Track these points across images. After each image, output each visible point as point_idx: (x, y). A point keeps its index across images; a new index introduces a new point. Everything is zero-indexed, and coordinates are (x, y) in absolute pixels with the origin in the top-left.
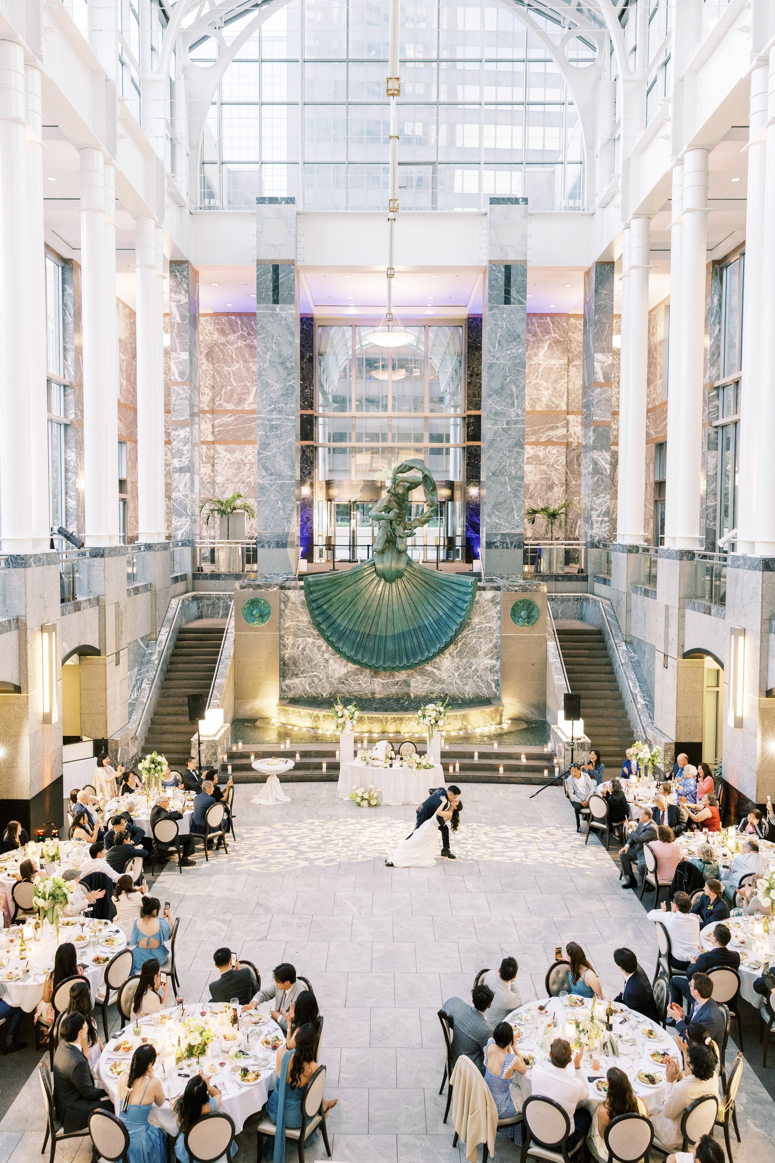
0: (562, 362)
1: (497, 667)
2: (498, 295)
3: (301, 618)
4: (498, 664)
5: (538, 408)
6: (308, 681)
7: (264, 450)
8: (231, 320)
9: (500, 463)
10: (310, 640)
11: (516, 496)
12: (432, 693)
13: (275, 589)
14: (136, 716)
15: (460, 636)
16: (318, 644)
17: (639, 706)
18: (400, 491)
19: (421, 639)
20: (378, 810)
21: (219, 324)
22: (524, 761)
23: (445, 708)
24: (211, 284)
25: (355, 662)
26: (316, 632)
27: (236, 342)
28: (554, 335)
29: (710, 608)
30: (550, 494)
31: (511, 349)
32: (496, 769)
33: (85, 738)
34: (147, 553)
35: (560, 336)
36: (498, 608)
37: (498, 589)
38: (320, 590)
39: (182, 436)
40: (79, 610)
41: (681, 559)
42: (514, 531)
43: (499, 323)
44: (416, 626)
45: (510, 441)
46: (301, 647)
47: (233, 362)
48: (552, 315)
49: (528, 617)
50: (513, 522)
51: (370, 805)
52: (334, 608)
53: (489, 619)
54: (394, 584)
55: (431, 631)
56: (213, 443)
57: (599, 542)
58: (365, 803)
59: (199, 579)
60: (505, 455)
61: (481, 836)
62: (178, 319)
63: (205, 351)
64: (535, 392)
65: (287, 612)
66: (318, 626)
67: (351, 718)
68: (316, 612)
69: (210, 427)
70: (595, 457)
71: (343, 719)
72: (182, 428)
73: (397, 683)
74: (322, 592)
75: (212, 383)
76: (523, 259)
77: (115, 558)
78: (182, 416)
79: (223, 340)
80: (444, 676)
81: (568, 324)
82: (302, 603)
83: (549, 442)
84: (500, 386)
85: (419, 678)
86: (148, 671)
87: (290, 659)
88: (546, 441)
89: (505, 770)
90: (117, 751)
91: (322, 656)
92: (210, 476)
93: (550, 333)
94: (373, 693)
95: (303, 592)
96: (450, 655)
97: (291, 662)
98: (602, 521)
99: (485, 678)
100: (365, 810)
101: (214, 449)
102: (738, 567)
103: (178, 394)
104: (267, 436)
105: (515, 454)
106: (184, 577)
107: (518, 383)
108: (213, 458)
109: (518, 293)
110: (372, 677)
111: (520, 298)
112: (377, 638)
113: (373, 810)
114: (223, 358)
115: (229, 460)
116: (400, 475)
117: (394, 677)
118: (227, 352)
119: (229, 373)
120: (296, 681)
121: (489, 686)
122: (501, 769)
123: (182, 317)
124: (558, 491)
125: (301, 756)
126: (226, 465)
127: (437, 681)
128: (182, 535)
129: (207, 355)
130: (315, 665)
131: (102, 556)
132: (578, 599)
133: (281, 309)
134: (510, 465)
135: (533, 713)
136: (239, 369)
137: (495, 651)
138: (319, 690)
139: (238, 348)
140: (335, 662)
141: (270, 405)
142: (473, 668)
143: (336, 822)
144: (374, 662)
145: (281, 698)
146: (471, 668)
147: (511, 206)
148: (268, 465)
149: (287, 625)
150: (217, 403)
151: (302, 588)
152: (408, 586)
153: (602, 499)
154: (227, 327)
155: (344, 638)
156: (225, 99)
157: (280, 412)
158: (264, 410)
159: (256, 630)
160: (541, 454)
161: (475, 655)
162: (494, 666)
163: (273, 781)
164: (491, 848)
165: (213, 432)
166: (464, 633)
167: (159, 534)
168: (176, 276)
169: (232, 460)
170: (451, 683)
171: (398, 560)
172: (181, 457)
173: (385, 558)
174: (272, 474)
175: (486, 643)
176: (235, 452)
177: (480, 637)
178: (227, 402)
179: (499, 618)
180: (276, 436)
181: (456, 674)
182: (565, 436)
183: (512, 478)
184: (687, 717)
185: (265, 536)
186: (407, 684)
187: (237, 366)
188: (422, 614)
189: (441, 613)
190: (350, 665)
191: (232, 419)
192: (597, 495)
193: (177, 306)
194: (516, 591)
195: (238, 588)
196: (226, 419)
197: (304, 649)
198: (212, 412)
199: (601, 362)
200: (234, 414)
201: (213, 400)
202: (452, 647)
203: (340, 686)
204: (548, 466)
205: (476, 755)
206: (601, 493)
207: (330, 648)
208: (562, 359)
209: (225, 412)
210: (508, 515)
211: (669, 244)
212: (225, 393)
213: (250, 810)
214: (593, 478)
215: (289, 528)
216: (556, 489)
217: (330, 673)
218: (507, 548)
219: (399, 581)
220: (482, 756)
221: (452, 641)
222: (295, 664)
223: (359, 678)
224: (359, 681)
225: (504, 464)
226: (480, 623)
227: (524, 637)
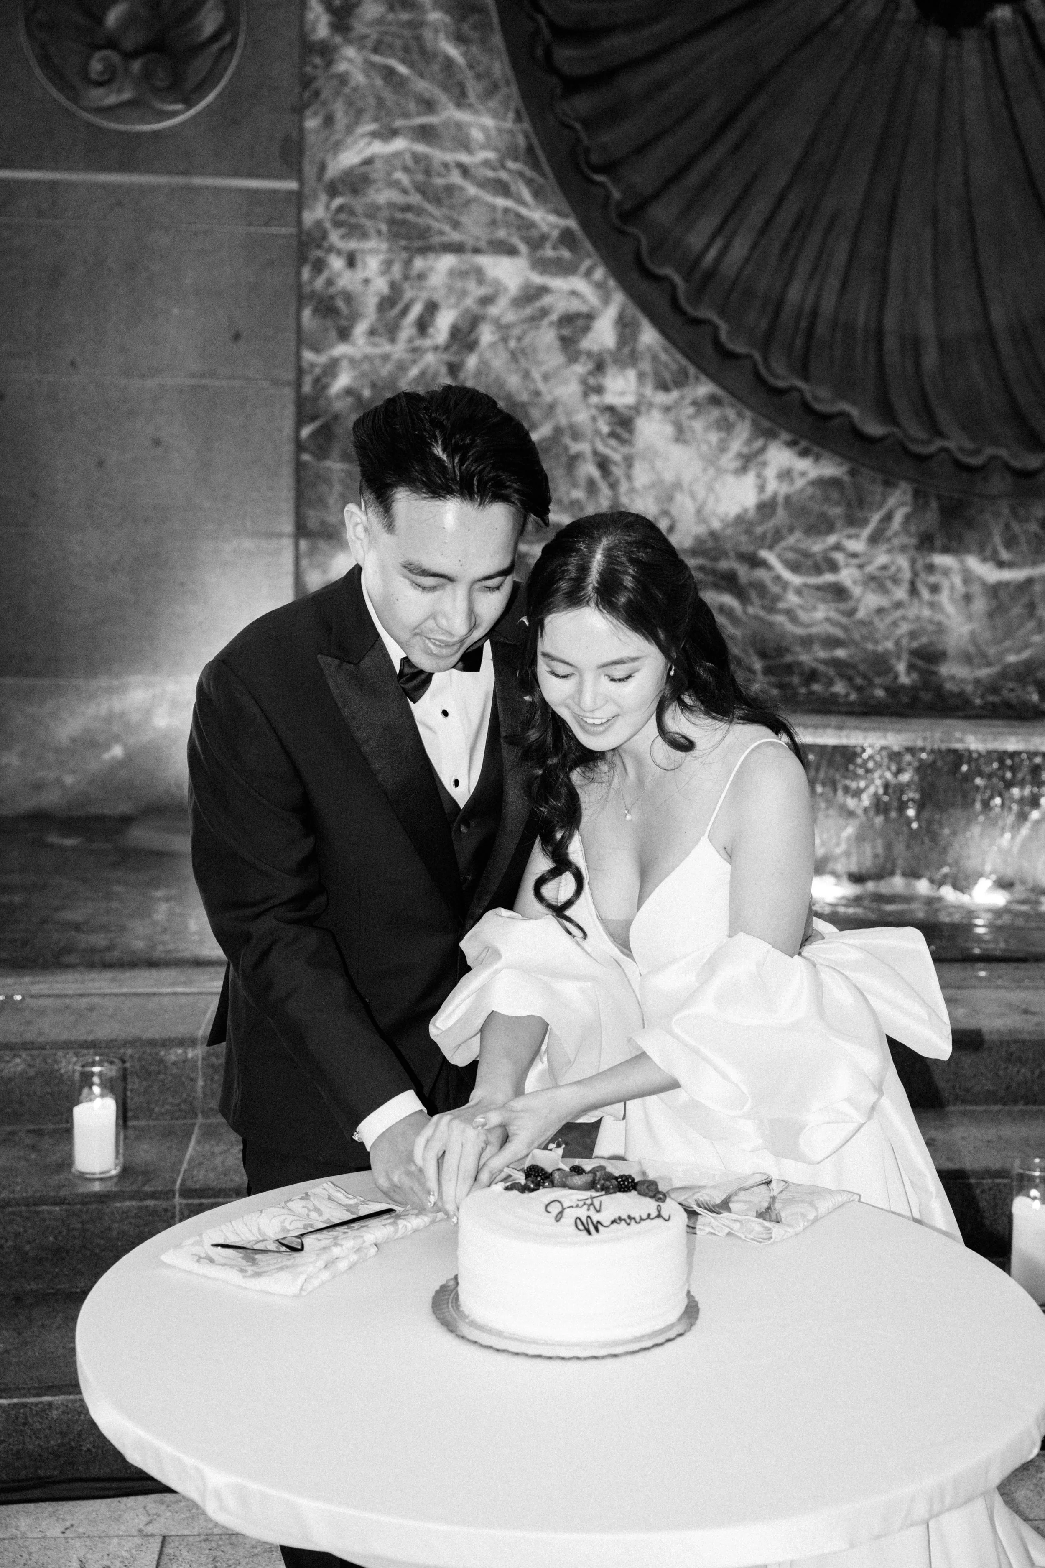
3: (453, 113)
10: (509, 272)
16: (561, 305)
25: (811, 436)
26: (551, 221)
46: (445, 321)
65: (348, 59)
91: (590, 388)
110: (927, 541)
140: (681, 435)
144: (948, 437)
149: (347, 158)
190: (781, 453)
197: (463, 338)
207: (649, 335)
223: (838, 547)
224: (833, 567)
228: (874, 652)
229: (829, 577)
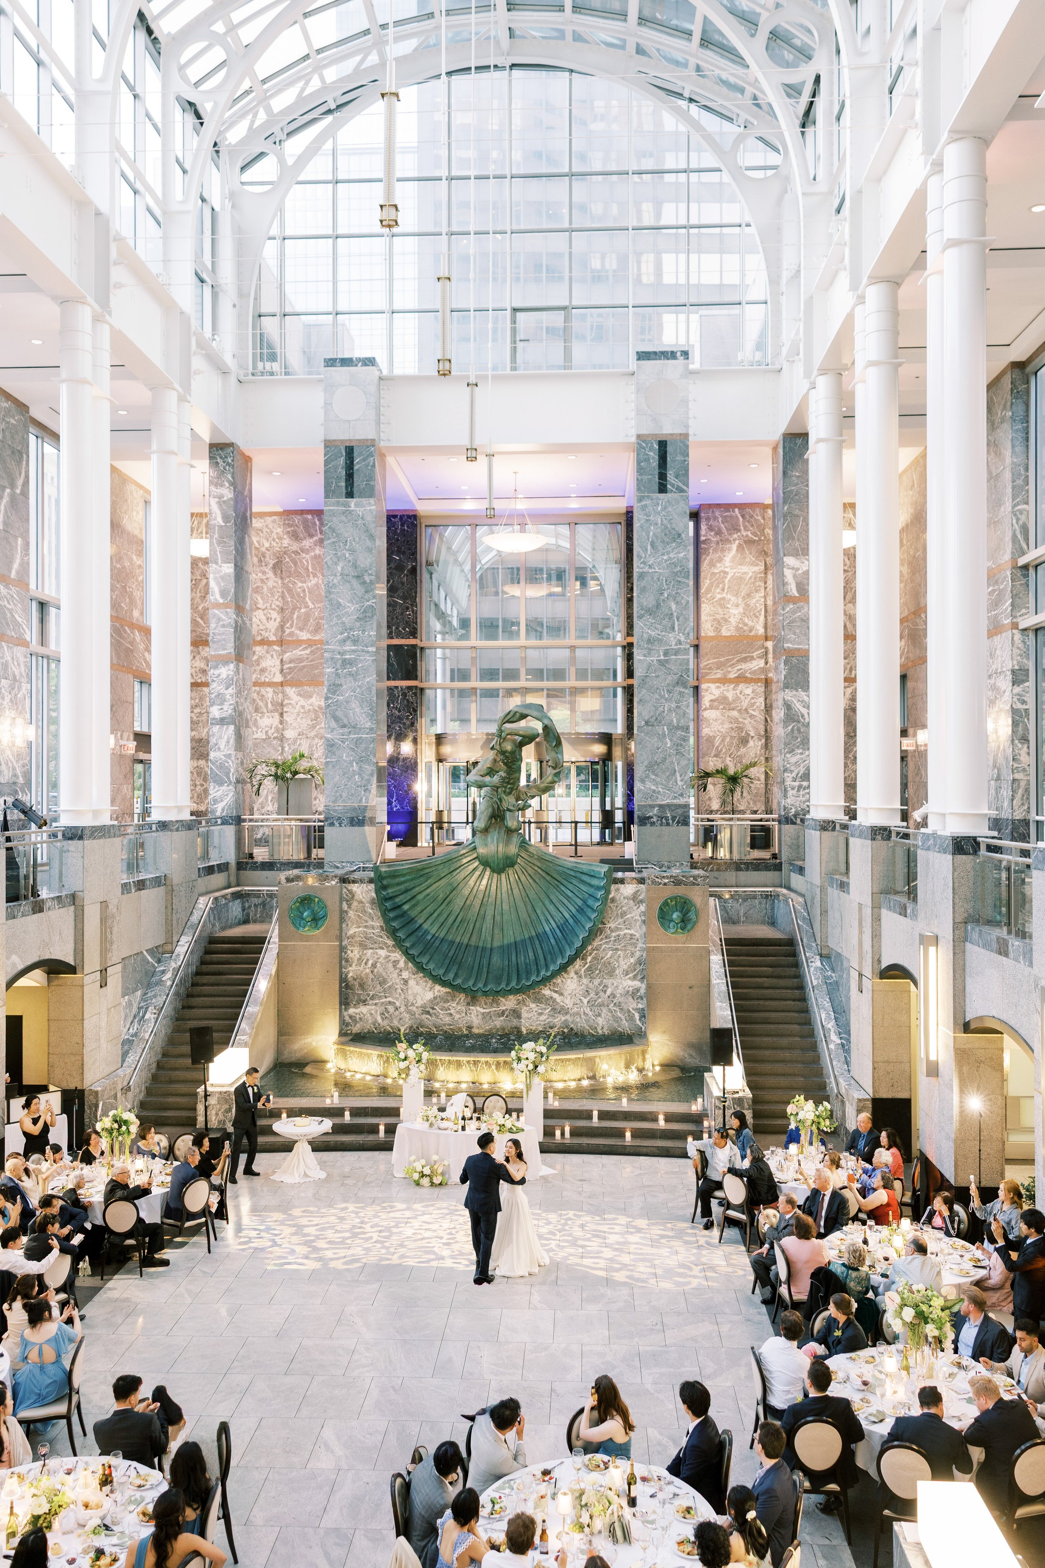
0: (756, 569)
1: (642, 991)
2: (650, 480)
3: (371, 923)
4: (643, 986)
5: (725, 632)
6: (381, 1009)
7: (334, 693)
8: (306, 520)
9: (656, 709)
10: (383, 953)
11: (678, 753)
12: (551, 1028)
13: (333, 883)
14: (131, 1059)
15: (590, 948)
16: (393, 959)
17: (832, 1046)
18: (509, 747)
19: (540, 951)
20: (443, 1191)
21: (290, 526)
22: (662, 1123)
23: (549, 1048)
24: (270, 473)
25: (444, 984)
26: (390, 942)
27: (313, 550)
28: (744, 533)
29: (905, 908)
30: (743, 750)
31: (668, 553)
32: (620, 1134)
33: (52, 1088)
34: (161, 833)
35: (754, 534)
36: (643, 908)
37: (642, 881)
38: (398, 884)
39: (224, 676)
40: (41, 910)
41: (873, 839)
42: (675, 801)
43: (652, 518)
44: (534, 934)
45: (670, 678)
47: (308, 576)
48: (742, 506)
49: (683, 921)
50: (676, 789)
51: (432, 1184)
52: (419, 909)
53: (630, 924)
54: (503, 876)
55: (553, 941)
56: (282, 684)
57: (795, 816)
58: (425, 1181)
59: (245, 869)
60: (663, 697)
61: (576, 1228)
62: (220, 521)
63: (272, 562)
64: (720, 610)
65: (351, 913)
66: (393, 933)
67: (418, 1062)
68: (391, 915)
69: (278, 663)
70: (788, 698)
71: (407, 1062)
72: (224, 665)
73: (503, 1013)
74: (402, 887)
75: (281, 605)
76: (684, 431)
77: (101, 841)
78: (224, 649)
79: (295, 546)
80: (568, 1002)
81: (764, 519)
82: (372, 902)
83: (741, 679)
84: (654, 603)
85: (533, 1005)
86: (155, 996)
87: (355, 979)
88: (737, 677)
89: (633, 1136)
90: (97, 1106)
91: (399, 975)
92: (277, 730)
93: (739, 531)
94: (470, 1028)
95: (372, 886)
96: (576, 973)
97: (356, 983)
98: (800, 787)
99: (625, 1007)
100: (426, 1191)
101: (283, 692)
102: (928, 849)
103: (219, 619)
104: (337, 675)
105: (676, 696)
106: (223, 867)
107: (678, 599)
108: (282, 705)
109: (677, 477)
110: (468, 1004)
111: (680, 485)
112: (480, 950)
113: (436, 1190)
114: (296, 570)
115: (303, 707)
116: (507, 725)
117: (498, 1004)
118: (301, 562)
119: (304, 591)
120: (363, 1009)
121: (631, 1018)
122: (628, 1135)
123: (226, 518)
124: (755, 747)
125: (352, 1115)
126: (298, 714)
127: (558, 1010)
128: (223, 810)
129: (275, 567)
130: (390, 987)
131: (81, 838)
132: (767, 896)
133: (356, 505)
134: (670, 710)
135: (691, 1055)
136: (317, 585)
137: (639, 968)
138: (396, 1023)
139: (316, 557)
140: (417, 984)
141: (342, 633)
142: (609, 992)
143: (378, 1208)
144: (471, 983)
145: (342, 1034)
146: (605, 992)
147: (666, 362)
148: (339, 714)
149: (351, 932)
150: (287, 631)
151: (371, 881)
152: (523, 878)
153: (799, 756)
154: (301, 530)
155: (432, 950)
156: (288, 232)
157: (355, 642)
158: (334, 640)
159: (308, 939)
160: (730, 695)
161: (611, 973)
162: (638, 990)
163: (303, 1149)
164: (582, 1247)
165: (282, 671)
166: (596, 943)
167: (180, 809)
168: (217, 463)
169: (307, 708)
170: (578, 1014)
171: (507, 843)
172: (222, 704)
173: (489, 839)
174: (344, 726)
175: (626, 957)
176: (311, 697)
177: (617, 949)
178: (301, 629)
179: (644, 922)
180: (351, 674)
181: (585, 1001)
182: (763, 670)
183: (673, 728)
184: (888, 1062)
185: (335, 811)
186: (516, 1014)
187: (314, 581)
188: (542, 918)
189: (567, 916)
190: (438, 987)
191: (308, 652)
192: (791, 751)
193: (219, 503)
194: (665, 884)
195: (283, 880)
196: (299, 652)
197: (374, 965)
198: (281, 642)
199: (793, 568)
200: (311, 646)
201: (282, 627)
202: (578, 962)
203: (424, 1016)
204: (739, 711)
205: (595, 1114)
206: (798, 747)
207: (410, 965)
208: (757, 565)
209: (299, 642)
210: (668, 779)
211: (924, 406)
212: (298, 617)
213: (265, 1189)
214: (785, 727)
215: (367, 799)
216: (751, 743)
217: (411, 998)
218: (668, 824)
219: (510, 871)
220: (603, 1115)
221: (578, 954)
222: (362, 986)
223: (450, 1006)
224: (450, 1009)
225: (661, 709)
226: (617, 929)
227: (677, 949)
229: (449, 1012)
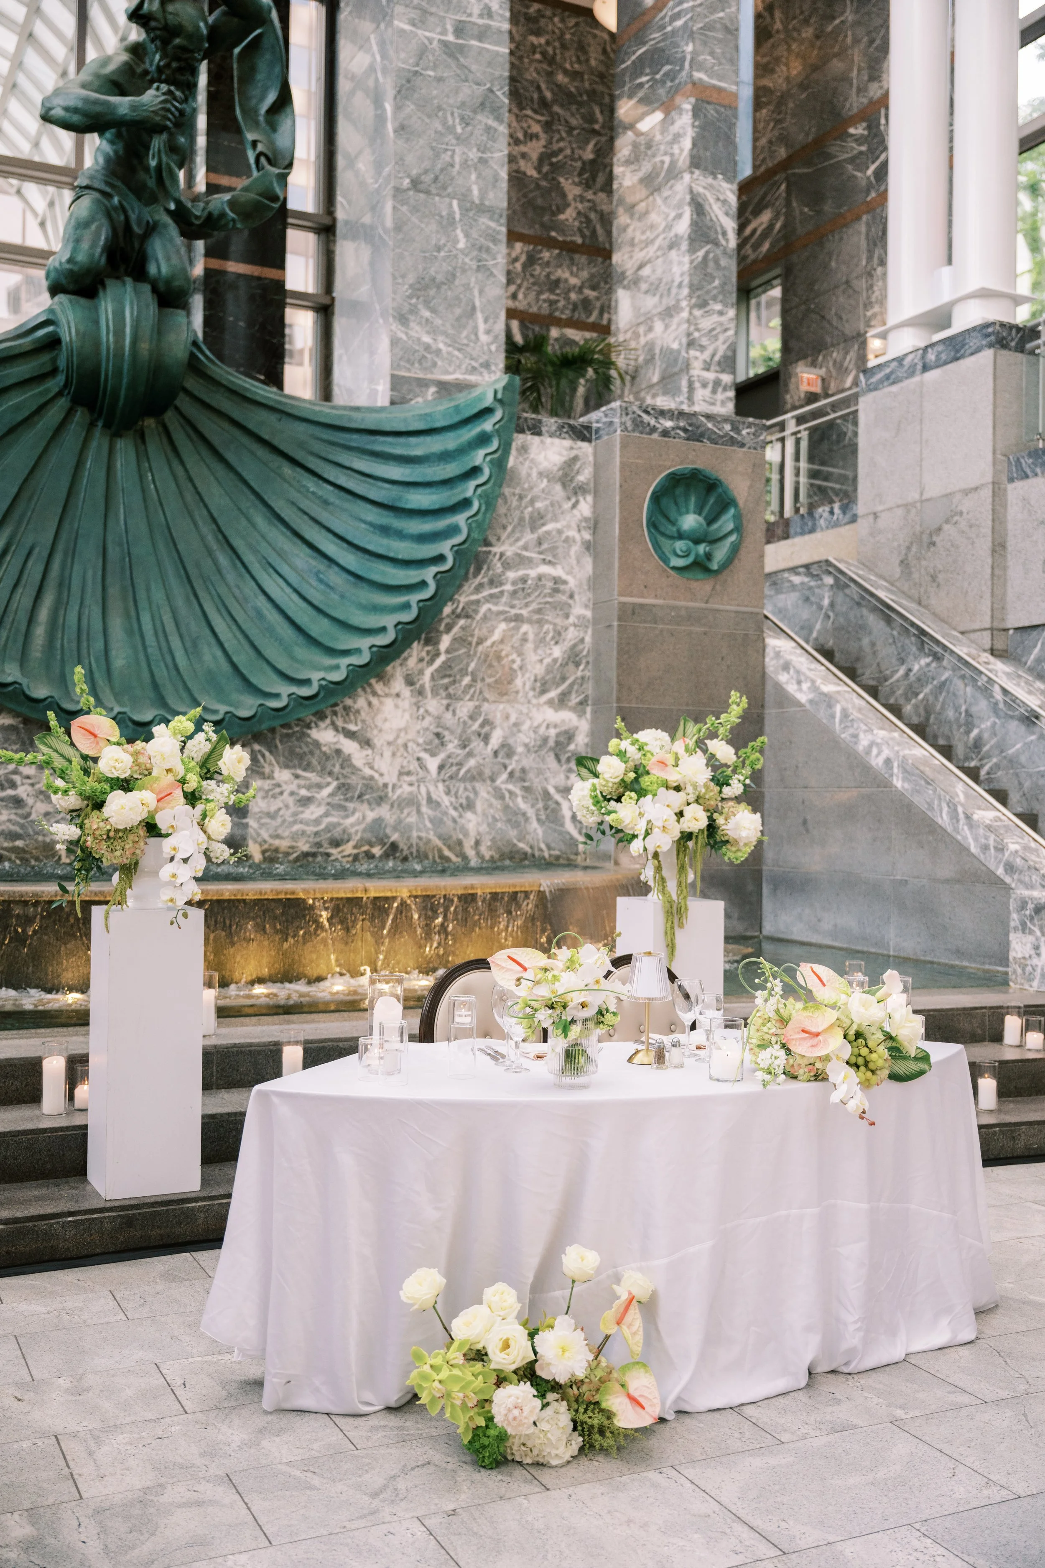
4: (584, 725)
9: (437, 156)
12: (336, 843)
15: (447, 610)
37: (583, 431)
45: (466, 90)
49: (706, 538)
50: (473, 349)
53: (553, 549)
60: (451, 130)
80: (384, 767)
85: (283, 775)
96: (410, 683)
98: (717, 383)
99: (536, 782)
127: (354, 790)
134: (465, 163)
137: (573, 674)
142: (495, 739)
146: (486, 739)
153: (715, 318)
161: (502, 687)
162: (569, 736)
166: (463, 599)
170: (411, 801)
175: (541, 642)
177: (518, 619)
179: (588, 546)
181: (433, 764)
183: (472, 209)
192: (703, 304)
194: (665, 433)
202: (416, 650)
206: (714, 298)
214: (692, 250)
219: (149, 430)
223: (15, 772)
224: (13, 785)
225: (446, 157)
226: (521, 561)
227: (692, 617)
228: (44, 842)
229: (10, 792)
